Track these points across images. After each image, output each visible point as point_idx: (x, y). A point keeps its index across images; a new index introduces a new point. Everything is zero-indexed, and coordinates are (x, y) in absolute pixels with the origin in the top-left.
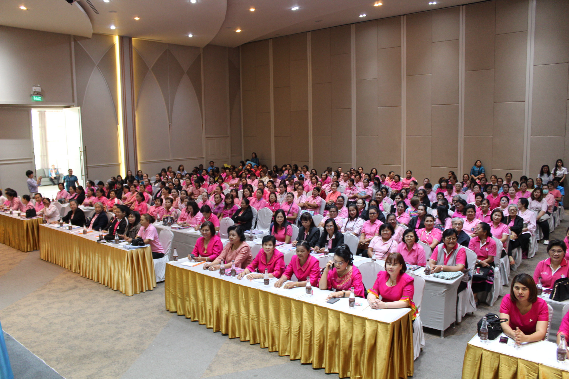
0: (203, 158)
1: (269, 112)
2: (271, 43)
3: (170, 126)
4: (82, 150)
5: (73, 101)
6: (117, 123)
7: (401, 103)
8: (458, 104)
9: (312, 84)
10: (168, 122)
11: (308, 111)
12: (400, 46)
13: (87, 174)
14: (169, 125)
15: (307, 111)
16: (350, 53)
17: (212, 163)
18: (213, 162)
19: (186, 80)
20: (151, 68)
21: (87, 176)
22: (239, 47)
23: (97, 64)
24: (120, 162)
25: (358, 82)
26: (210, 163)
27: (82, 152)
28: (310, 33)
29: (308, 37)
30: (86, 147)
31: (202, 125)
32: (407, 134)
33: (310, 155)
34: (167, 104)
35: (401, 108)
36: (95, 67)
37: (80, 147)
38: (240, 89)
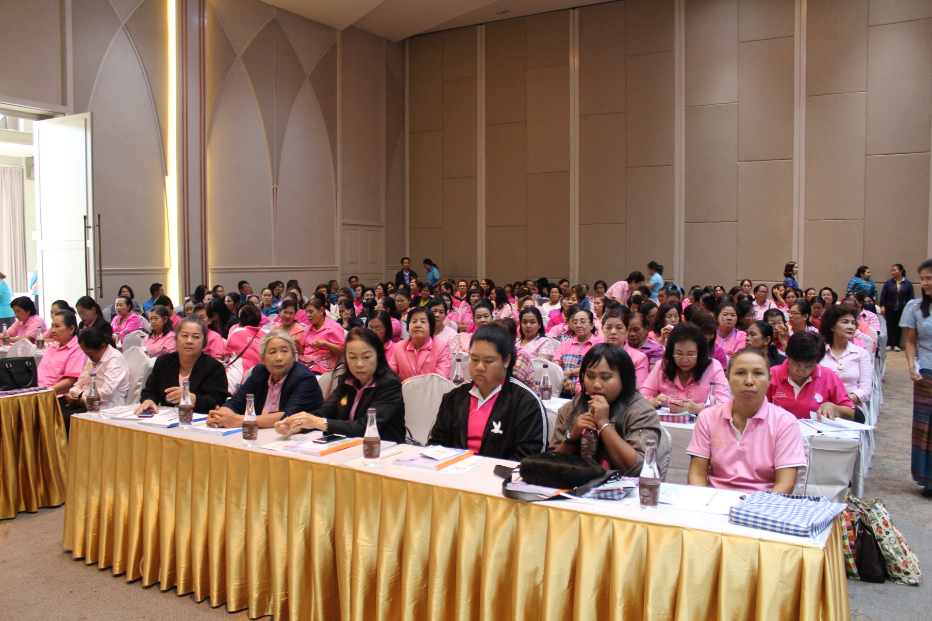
0: (335, 269)
1: (475, 177)
2: (481, 33)
3: (275, 190)
4: (91, 223)
5: (64, 103)
6: (165, 172)
7: (792, 153)
8: (929, 152)
9: (580, 116)
10: (271, 183)
11: (569, 171)
12: (793, 36)
13: (101, 287)
14: (273, 189)
15: (567, 172)
16: (673, 51)
17: (354, 280)
18: (356, 277)
19: (307, 94)
20: (242, 53)
21: (99, 290)
22: (404, 41)
23: (124, 22)
24: (167, 265)
25: (690, 109)
26: (350, 279)
27: (91, 231)
28: (576, 11)
29: (571, 19)
30: (99, 215)
31: (336, 195)
32: (805, 217)
33: (571, 265)
34: (270, 140)
35: (793, 162)
36: (120, 28)
37: (86, 215)
38: (404, 129)
